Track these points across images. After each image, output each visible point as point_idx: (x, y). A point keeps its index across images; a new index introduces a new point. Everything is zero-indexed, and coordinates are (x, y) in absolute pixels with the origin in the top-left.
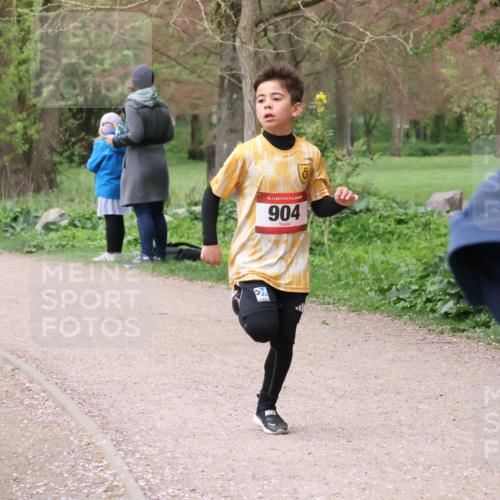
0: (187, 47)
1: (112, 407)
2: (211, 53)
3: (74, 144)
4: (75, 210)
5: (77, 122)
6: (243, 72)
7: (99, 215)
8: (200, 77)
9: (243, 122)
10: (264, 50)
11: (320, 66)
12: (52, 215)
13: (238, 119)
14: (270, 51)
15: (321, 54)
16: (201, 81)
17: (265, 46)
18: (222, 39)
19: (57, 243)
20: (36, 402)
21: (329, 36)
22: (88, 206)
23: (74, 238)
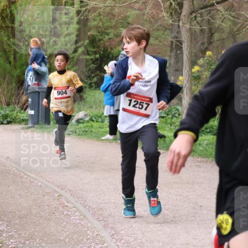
0: (154, 26)
1: (110, 216)
2: (166, 29)
3: (93, 77)
4: (92, 112)
5: (95, 66)
6: (183, 39)
7: (105, 114)
8: (160, 42)
9: (182, 66)
10: (195, 27)
11: (224, 36)
12: (81, 115)
13: (180, 64)
14: (197, 28)
15: (225, 29)
16: (161, 44)
17: (195, 25)
18: (173, 22)
19: (83, 129)
20: (69, 213)
21: (230, 20)
22: (100, 110)
23: (92, 127)
